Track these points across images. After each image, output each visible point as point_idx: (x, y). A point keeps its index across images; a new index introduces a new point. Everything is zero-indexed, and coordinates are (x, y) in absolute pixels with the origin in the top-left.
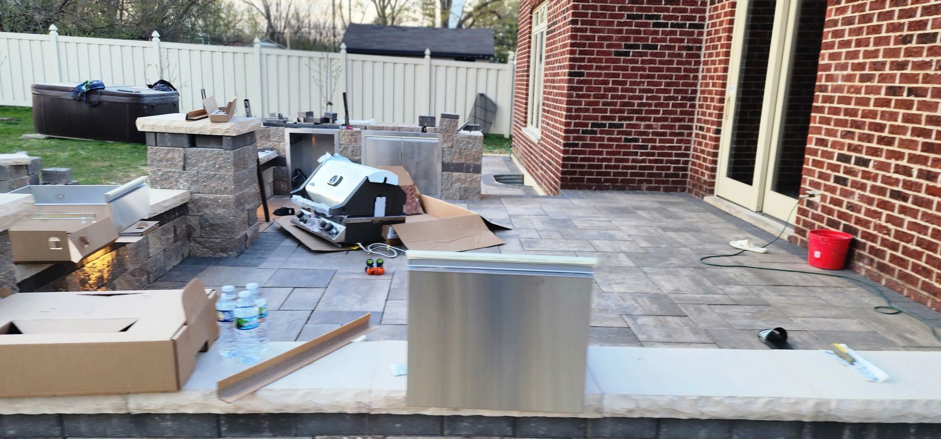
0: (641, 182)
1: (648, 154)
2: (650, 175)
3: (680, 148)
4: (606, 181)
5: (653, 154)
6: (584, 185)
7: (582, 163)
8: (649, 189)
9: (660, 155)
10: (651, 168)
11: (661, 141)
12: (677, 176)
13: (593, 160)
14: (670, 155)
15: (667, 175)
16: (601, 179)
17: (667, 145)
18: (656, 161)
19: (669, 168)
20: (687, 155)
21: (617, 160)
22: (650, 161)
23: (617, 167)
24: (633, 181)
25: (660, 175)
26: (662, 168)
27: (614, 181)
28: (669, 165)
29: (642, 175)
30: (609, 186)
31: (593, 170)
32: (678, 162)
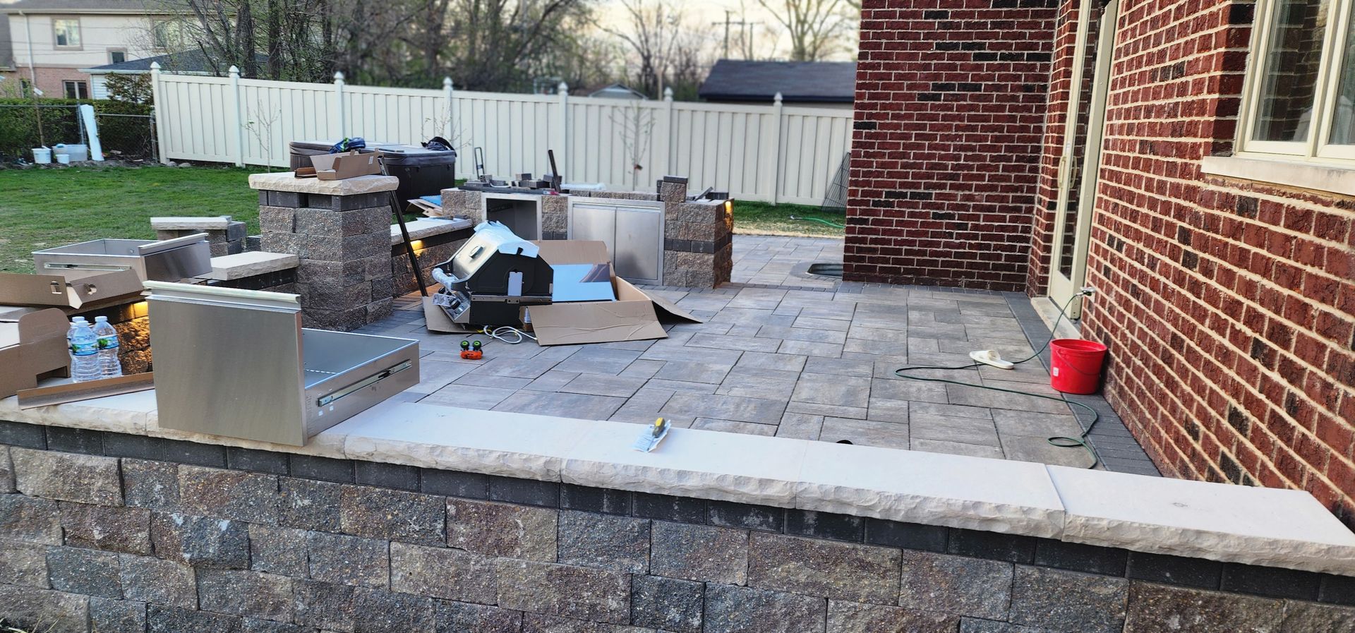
0: (958, 275)
1: (968, 237)
2: (971, 265)
3: (1015, 229)
4: (907, 271)
5: (975, 237)
6: (876, 276)
7: (873, 246)
8: (969, 285)
9: (984, 237)
10: (973, 256)
11: (986, 218)
12: (1011, 268)
13: (889, 242)
14: (1001, 238)
15: (995, 267)
16: (900, 268)
17: (996, 224)
18: (979, 247)
19: (999, 257)
20: (1027, 240)
21: (922, 244)
22: (971, 246)
23: (923, 253)
24: (947, 273)
25: (986, 266)
26: (989, 257)
27: (918, 272)
28: (999, 252)
29: (960, 265)
30: (912, 279)
31: (888, 256)
32: (1012, 248)
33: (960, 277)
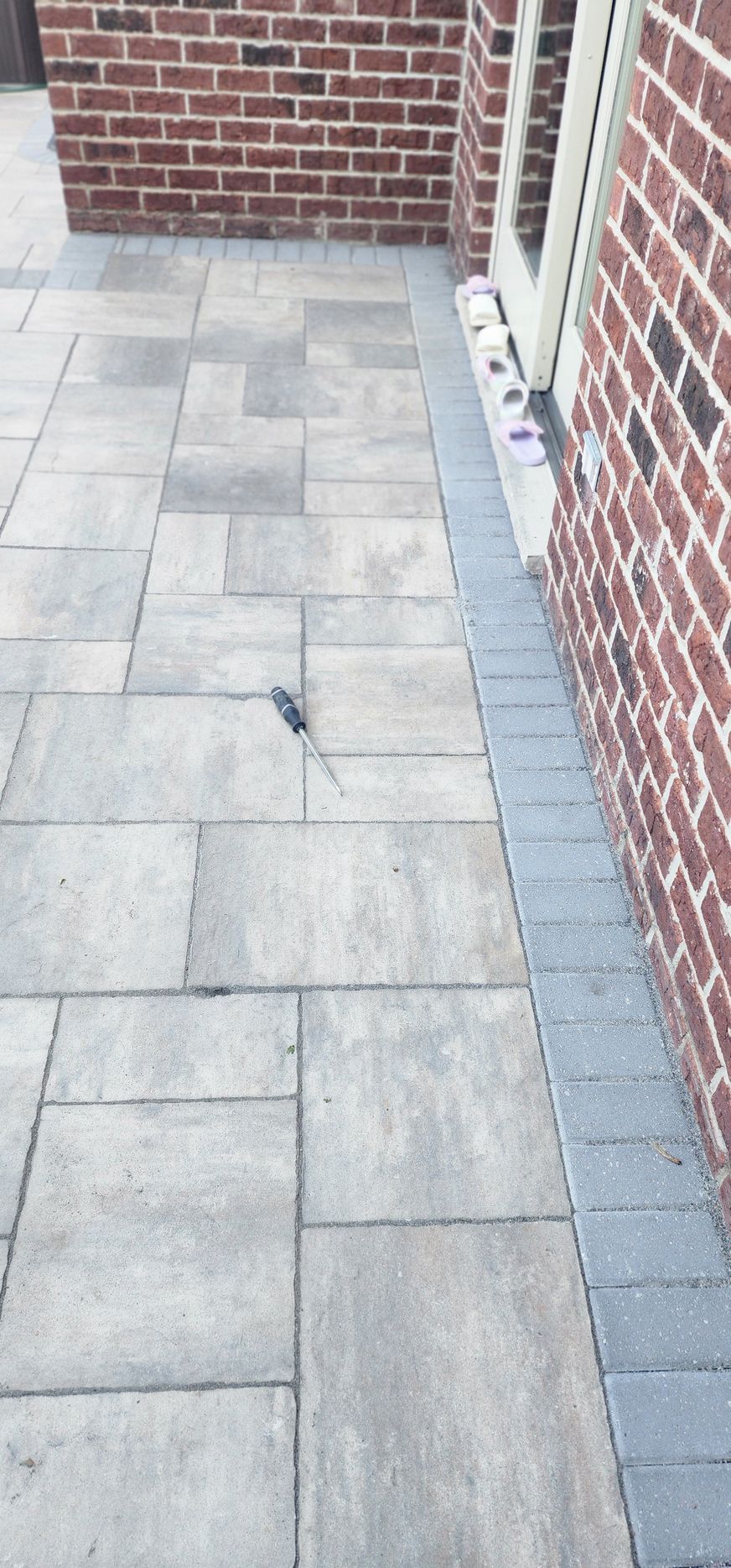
0: (311, 208)
1: (326, 112)
2: (338, 185)
3: (424, 88)
4: (207, 204)
5: (341, 112)
6: (141, 219)
7: (121, 140)
8: (337, 233)
9: (364, 112)
10: (340, 161)
11: (366, 61)
12: (416, 189)
13: (153, 128)
14: (394, 114)
15: (389, 188)
16: (188, 197)
17: (384, 76)
18: (353, 137)
19: (392, 162)
20: (448, 116)
21: (230, 132)
22: (335, 136)
23: (234, 157)
24: (288, 207)
25: (366, 186)
26: (373, 163)
27: (229, 205)
28: (393, 149)
29: (313, 185)
30: (216, 223)
31: (158, 167)
32: (420, 140)
33: (316, 213)
